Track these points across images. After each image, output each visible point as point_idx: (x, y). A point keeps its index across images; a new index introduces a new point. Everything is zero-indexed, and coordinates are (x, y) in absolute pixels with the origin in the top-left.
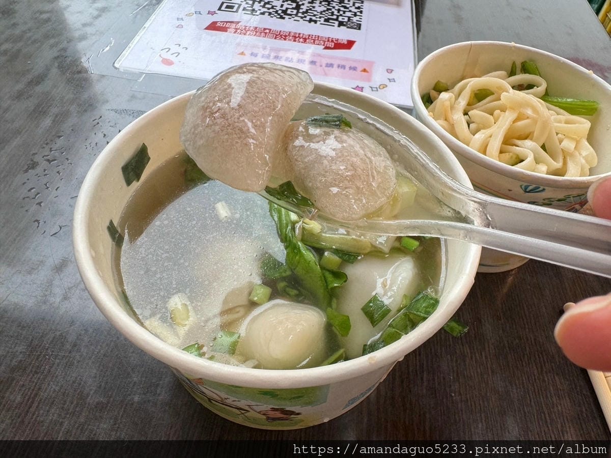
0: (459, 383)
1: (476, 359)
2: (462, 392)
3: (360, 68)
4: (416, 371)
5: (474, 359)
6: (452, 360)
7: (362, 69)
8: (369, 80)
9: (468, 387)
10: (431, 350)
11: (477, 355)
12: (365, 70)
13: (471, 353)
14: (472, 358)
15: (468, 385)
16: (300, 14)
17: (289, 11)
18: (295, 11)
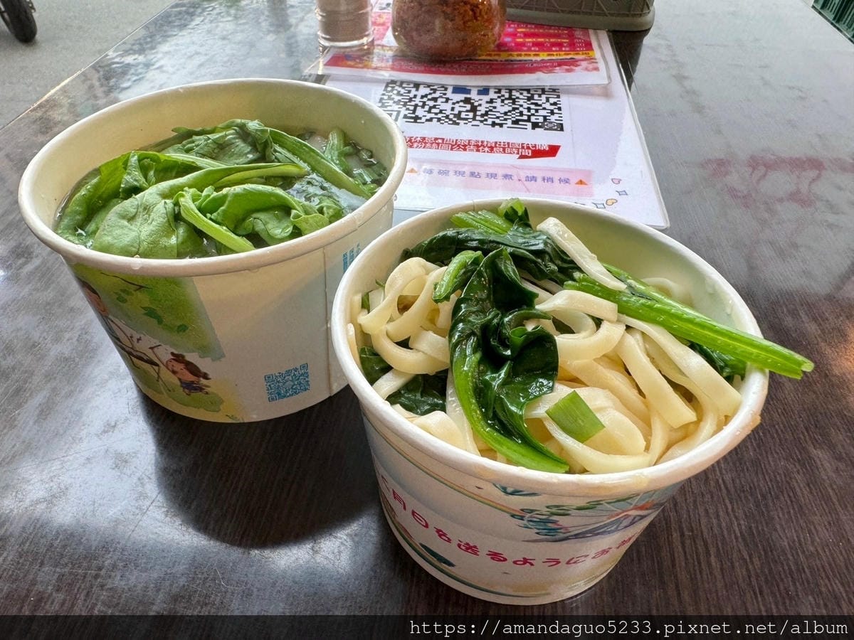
3: (574, 180)
7: (577, 181)
12: (581, 182)
16: (478, 118)
17: (463, 115)
18: (471, 115)
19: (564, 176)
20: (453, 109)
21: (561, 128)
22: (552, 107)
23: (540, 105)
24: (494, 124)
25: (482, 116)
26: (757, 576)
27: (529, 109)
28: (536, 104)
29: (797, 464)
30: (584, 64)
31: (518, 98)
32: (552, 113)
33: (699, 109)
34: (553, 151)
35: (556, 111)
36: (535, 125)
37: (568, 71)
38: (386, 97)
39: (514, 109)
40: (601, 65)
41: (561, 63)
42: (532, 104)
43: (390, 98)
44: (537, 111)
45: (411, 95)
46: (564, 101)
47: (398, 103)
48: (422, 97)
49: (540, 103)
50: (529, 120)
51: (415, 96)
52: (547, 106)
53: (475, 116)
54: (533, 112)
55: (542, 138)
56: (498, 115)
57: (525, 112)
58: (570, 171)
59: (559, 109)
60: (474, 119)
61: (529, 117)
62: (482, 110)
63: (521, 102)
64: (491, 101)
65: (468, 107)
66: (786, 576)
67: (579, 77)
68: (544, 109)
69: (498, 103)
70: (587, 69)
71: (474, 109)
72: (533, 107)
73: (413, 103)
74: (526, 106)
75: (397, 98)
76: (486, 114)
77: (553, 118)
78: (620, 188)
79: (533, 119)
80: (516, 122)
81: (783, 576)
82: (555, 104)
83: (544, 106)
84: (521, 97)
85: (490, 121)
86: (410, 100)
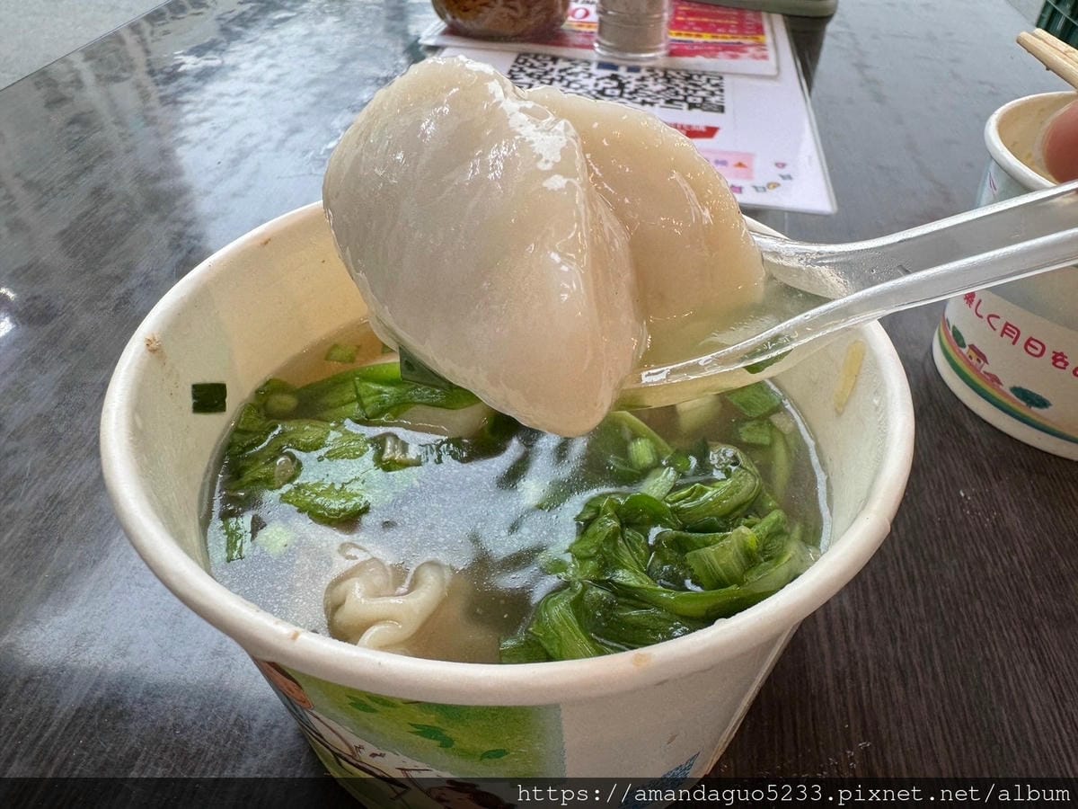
0: (981, 601)
2: (988, 615)
3: (732, 161)
4: (902, 581)
6: (962, 569)
7: (737, 162)
8: (749, 177)
9: (998, 609)
10: (922, 552)
11: (1004, 559)
12: (740, 165)
13: (993, 557)
14: (996, 564)
15: (999, 605)
16: (626, 95)
17: (608, 92)
18: (617, 92)
19: (721, 158)
20: (596, 85)
21: (721, 109)
22: (713, 89)
23: (699, 86)
24: (644, 103)
25: (631, 93)
26: (901, 543)
27: (686, 89)
28: (695, 85)
29: (953, 441)
30: (752, 51)
31: (674, 77)
32: (713, 94)
33: (880, 99)
34: (710, 132)
35: (718, 93)
36: (692, 106)
37: (735, 57)
38: (516, 69)
39: (668, 88)
40: (771, 52)
41: (726, 48)
42: (690, 84)
43: (521, 70)
44: (695, 91)
45: (548, 68)
46: (727, 82)
47: (530, 75)
48: (561, 71)
49: (699, 83)
50: (685, 100)
51: (552, 70)
52: (708, 87)
53: (622, 93)
54: (690, 92)
55: (699, 119)
56: (650, 93)
57: (682, 92)
58: (730, 153)
59: (722, 91)
60: (621, 96)
61: (686, 97)
62: (631, 87)
63: (677, 82)
64: (643, 79)
65: (615, 84)
66: (931, 542)
67: (745, 63)
68: (704, 90)
69: (650, 82)
70: (754, 57)
71: (621, 86)
72: (691, 87)
73: (549, 77)
74: (682, 85)
75: (530, 71)
76: (636, 91)
77: (713, 100)
78: (784, 172)
79: (690, 100)
80: (670, 102)
81: (928, 542)
82: (716, 85)
83: (704, 87)
84: (678, 76)
85: (639, 99)
86: (546, 73)
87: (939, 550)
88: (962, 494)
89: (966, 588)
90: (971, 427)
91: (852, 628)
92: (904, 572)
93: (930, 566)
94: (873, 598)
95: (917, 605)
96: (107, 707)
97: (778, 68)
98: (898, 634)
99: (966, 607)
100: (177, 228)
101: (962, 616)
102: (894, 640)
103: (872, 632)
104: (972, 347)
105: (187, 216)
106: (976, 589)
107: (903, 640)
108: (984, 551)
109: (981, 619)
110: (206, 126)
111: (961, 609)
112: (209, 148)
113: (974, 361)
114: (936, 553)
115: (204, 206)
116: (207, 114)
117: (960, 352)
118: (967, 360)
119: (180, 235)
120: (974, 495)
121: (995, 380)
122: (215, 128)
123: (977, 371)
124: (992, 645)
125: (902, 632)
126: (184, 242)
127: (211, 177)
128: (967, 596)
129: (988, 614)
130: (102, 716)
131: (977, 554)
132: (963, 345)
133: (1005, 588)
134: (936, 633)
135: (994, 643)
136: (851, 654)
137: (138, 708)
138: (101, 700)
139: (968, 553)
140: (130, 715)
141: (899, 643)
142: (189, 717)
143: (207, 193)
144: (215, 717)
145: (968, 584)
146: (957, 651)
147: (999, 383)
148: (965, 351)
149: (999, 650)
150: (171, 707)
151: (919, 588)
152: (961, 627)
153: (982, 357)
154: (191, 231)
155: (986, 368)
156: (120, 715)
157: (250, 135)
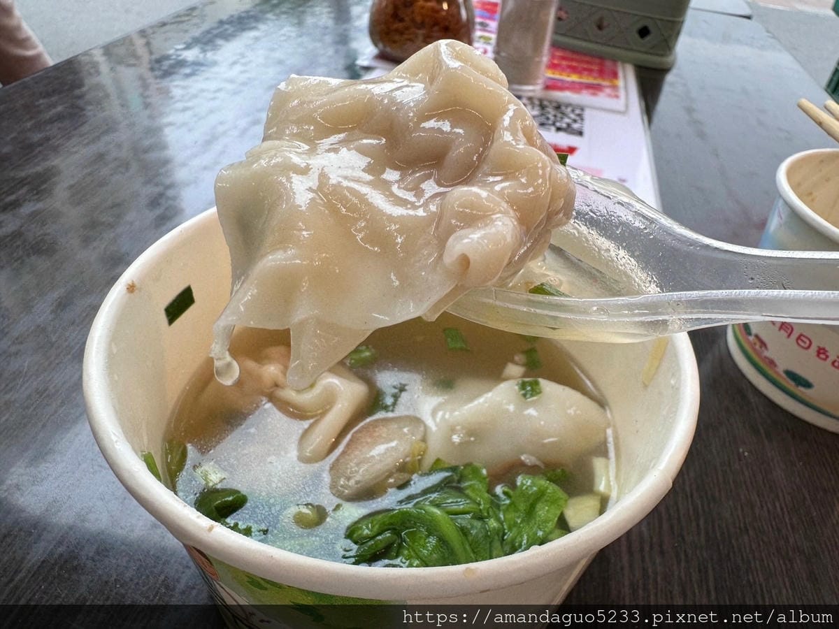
0: (749, 537)
1: (768, 508)
5: (765, 508)
6: (736, 509)
9: (761, 543)
11: (769, 504)
13: (761, 501)
14: (762, 506)
15: (762, 541)
21: (580, 133)
22: (576, 117)
23: (566, 115)
27: (555, 116)
28: (563, 114)
30: (608, 91)
31: (547, 106)
32: (575, 121)
33: (702, 135)
34: (571, 151)
35: (579, 121)
36: (559, 129)
37: (594, 94)
39: (542, 115)
40: (622, 93)
41: (589, 87)
42: (559, 112)
44: (562, 118)
46: (587, 114)
49: (566, 112)
50: (554, 124)
52: (573, 116)
54: (558, 118)
55: (564, 140)
57: (552, 118)
59: (582, 119)
61: (554, 122)
63: (549, 110)
66: (714, 486)
67: (602, 100)
68: (569, 118)
70: (609, 96)
72: (559, 115)
74: (553, 113)
77: (575, 126)
79: (558, 124)
80: (542, 124)
82: (579, 115)
83: (569, 115)
84: (550, 106)
87: (720, 491)
88: (741, 450)
89: (738, 525)
90: (753, 399)
91: (647, 549)
92: (691, 507)
93: (712, 505)
94: (665, 526)
95: (699, 534)
96: (66, 561)
97: (627, 106)
98: (683, 557)
99: (737, 540)
100: (157, 190)
101: (733, 547)
102: (679, 563)
103: (662, 553)
104: (757, 336)
105: (168, 181)
106: (746, 527)
107: (687, 562)
108: (754, 497)
109: (748, 551)
110: (189, 113)
111: (733, 541)
112: (190, 130)
113: (757, 347)
114: (717, 494)
115: (181, 175)
116: (190, 104)
117: (748, 340)
118: (752, 345)
119: (161, 195)
120: (750, 452)
121: (772, 363)
122: (195, 116)
123: (759, 354)
124: (755, 573)
125: (686, 556)
126: (163, 201)
127: (189, 152)
128: (738, 531)
129: (754, 547)
130: (61, 568)
131: (748, 497)
132: (750, 334)
133: (768, 528)
134: (712, 559)
135: (757, 571)
136: (645, 570)
137: (89, 563)
138: (61, 555)
139: (742, 497)
140: (82, 569)
141: (683, 564)
142: (128, 575)
143: (184, 165)
144: (148, 577)
145: (740, 521)
146: (727, 575)
147: (775, 366)
148: (751, 338)
149: (760, 575)
150: (115, 566)
151: (702, 522)
152: (731, 555)
153: (763, 344)
154: (170, 193)
155: (766, 354)
156: (75, 569)
157: (221, 123)
